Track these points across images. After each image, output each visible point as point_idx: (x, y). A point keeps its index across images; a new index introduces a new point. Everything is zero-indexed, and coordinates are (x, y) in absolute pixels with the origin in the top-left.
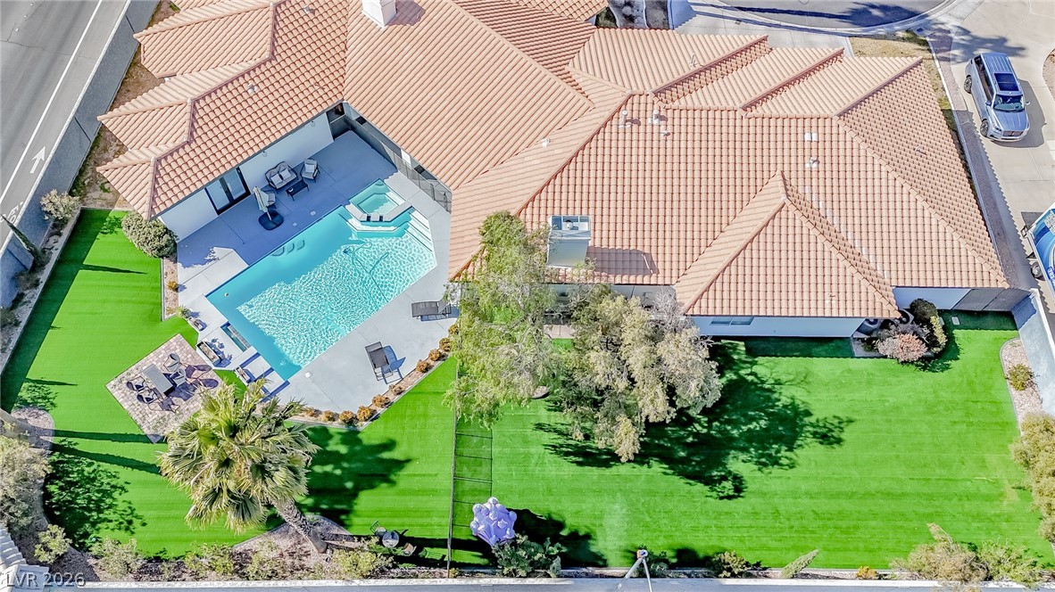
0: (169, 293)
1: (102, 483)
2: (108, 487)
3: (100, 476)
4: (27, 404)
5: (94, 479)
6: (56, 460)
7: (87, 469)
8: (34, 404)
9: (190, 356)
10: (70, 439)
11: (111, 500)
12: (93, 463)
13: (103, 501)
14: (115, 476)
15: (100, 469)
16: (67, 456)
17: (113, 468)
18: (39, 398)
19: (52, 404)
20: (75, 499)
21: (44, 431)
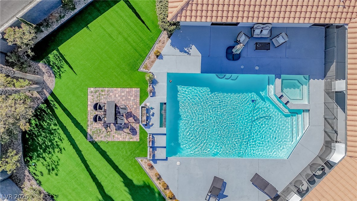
0: (152, 55)
1: (54, 139)
2: (55, 144)
3: (56, 135)
4: (49, 65)
5: (52, 134)
6: (43, 108)
7: (52, 126)
8: (52, 68)
9: (135, 106)
10: (55, 103)
11: (52, 151)
12: (57, 125)
13: (49, 148)
14: (61, 140)
15: (58, 131)
16: (49, 110)
17: (63, 136)
18: (56, 66)
19: (60, 75)
20: (39, 136)
21: (47, 88)
